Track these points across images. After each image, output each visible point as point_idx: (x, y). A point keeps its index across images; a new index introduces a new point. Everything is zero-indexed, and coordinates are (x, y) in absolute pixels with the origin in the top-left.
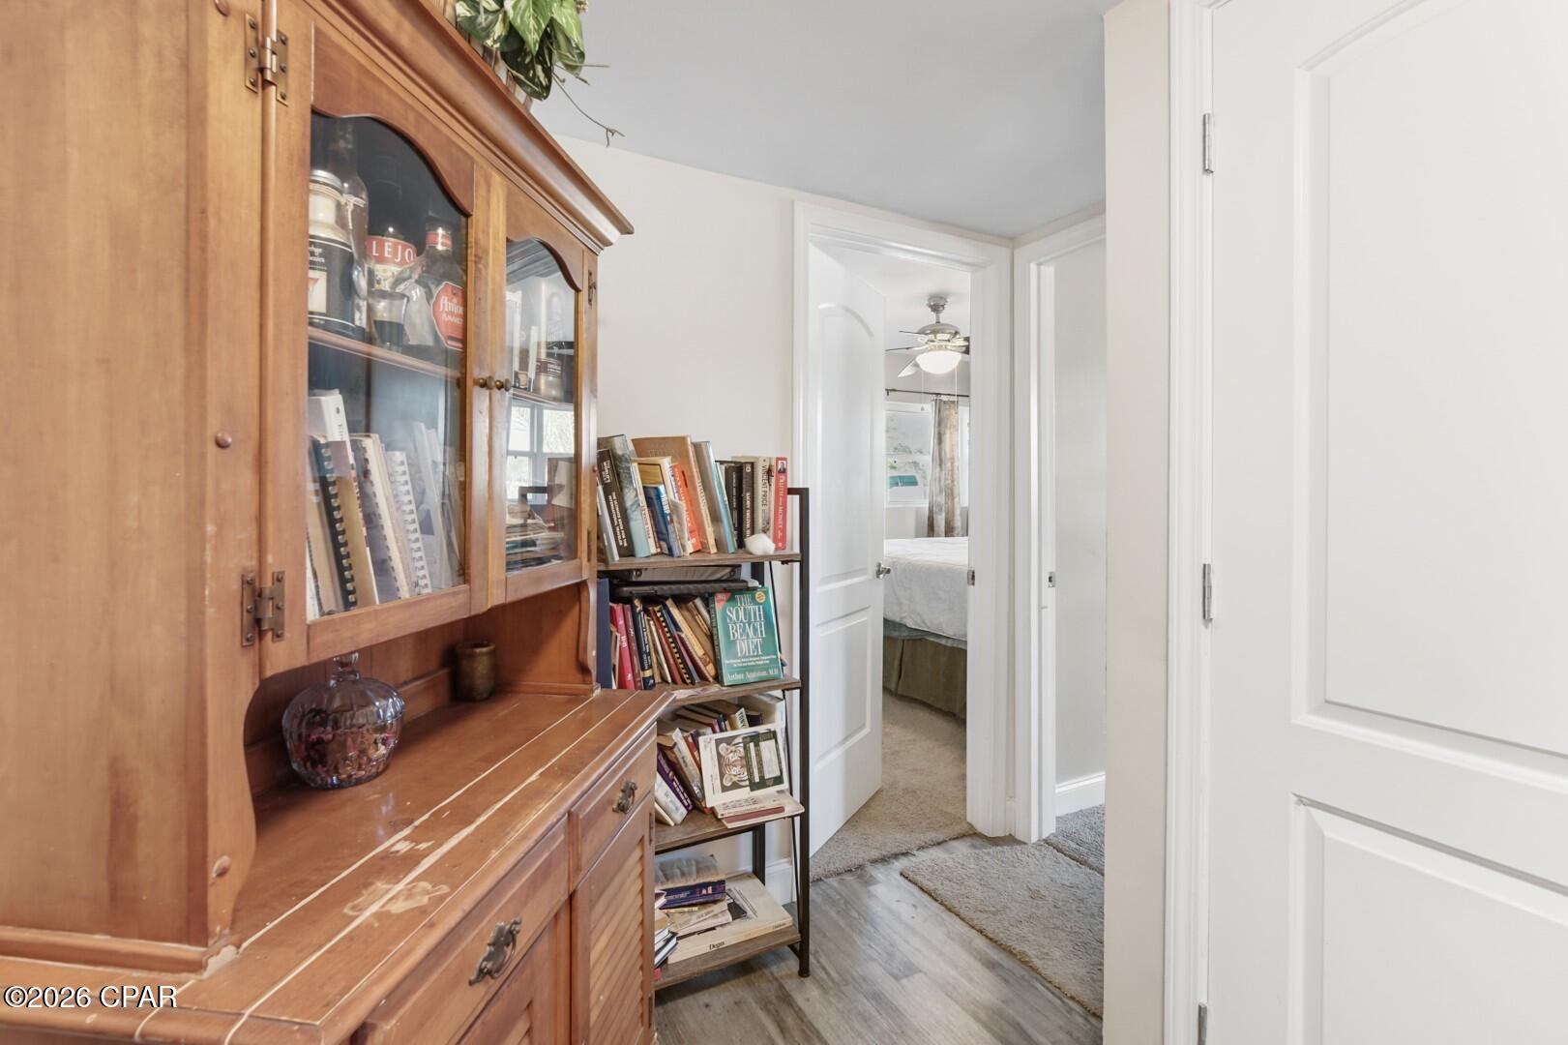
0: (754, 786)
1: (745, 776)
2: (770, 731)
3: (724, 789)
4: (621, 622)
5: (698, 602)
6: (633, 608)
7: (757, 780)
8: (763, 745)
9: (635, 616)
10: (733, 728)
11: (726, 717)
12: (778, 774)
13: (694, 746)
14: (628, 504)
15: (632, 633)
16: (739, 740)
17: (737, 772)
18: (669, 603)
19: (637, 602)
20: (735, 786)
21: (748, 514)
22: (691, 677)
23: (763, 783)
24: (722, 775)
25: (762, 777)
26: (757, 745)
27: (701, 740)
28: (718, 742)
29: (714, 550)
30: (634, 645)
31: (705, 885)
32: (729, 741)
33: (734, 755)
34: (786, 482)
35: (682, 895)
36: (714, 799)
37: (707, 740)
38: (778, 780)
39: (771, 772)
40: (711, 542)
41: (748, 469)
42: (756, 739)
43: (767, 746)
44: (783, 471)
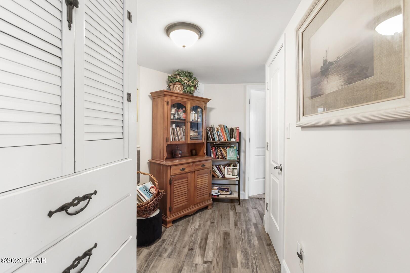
0: (232, 175)
1: (231, 174)
2: (236, 168)
3: (228, 175)
4: (214, 149)
5: (225, 148)
6: (215, 148)
7: (233, 175)
8: (235, 170)
9: (216, 149)
10: (231, 167)
11: (230, 165)
12: (237, 174)
13: (224, 168)
14: (214, 134)
15: (215, 151)
16: (231, 168)
17: (230, 173)
18: (221, 148)
19: (216, 147)
20: (230, 175)
21: (233, 135)
22: (224, 158)
23: (234, 175)
24: (228, 173)
25: (234, 174)
26: (234, 170)
27: (225, 167)
28: (228, 168)
29: (227, 140)
30: (216, 153)
31: (226, 189)
32: (230, 168)
33: (230, 170)
34: (239, 131)
35: (223, 189)
36: (226, 176)
37: (226, 168)
38: (237, 175)
39: (236, 174)
40: (226, 139)
41: (233, 129)
42: (234, 169)
43: (236, 170)
44: (238, 129)
